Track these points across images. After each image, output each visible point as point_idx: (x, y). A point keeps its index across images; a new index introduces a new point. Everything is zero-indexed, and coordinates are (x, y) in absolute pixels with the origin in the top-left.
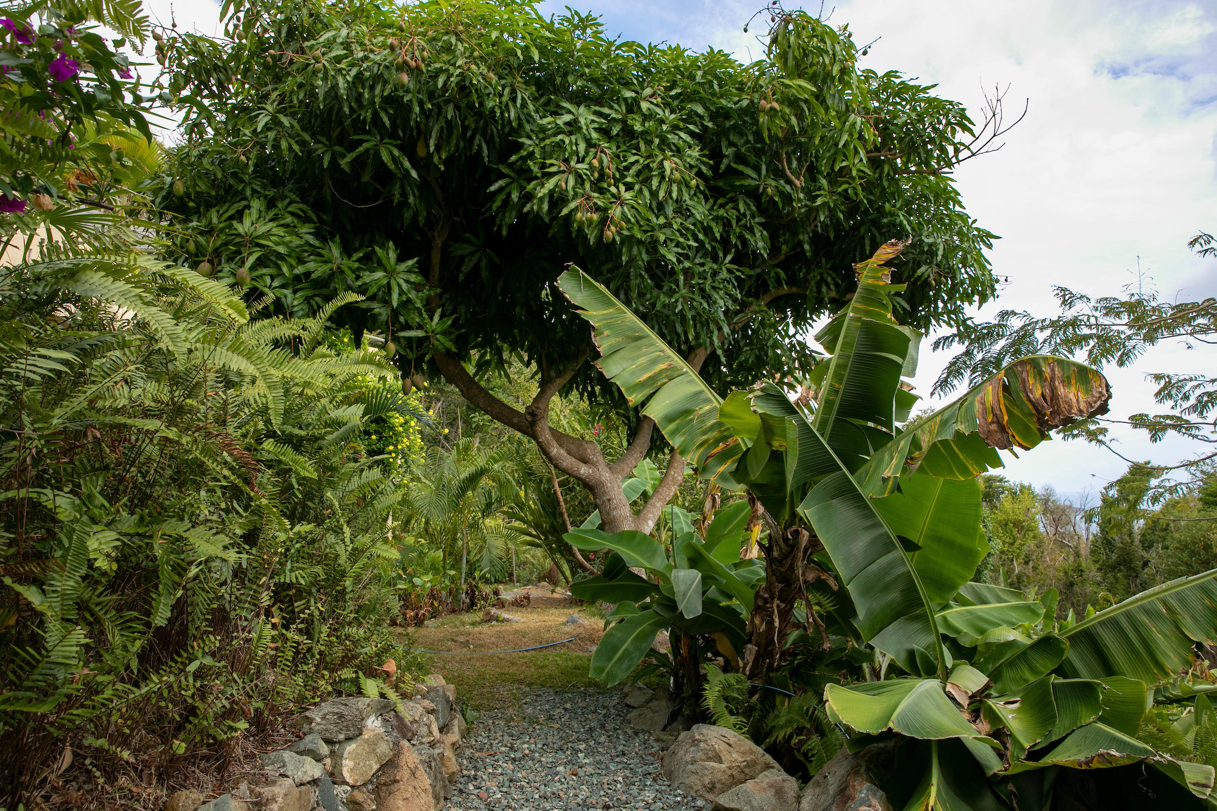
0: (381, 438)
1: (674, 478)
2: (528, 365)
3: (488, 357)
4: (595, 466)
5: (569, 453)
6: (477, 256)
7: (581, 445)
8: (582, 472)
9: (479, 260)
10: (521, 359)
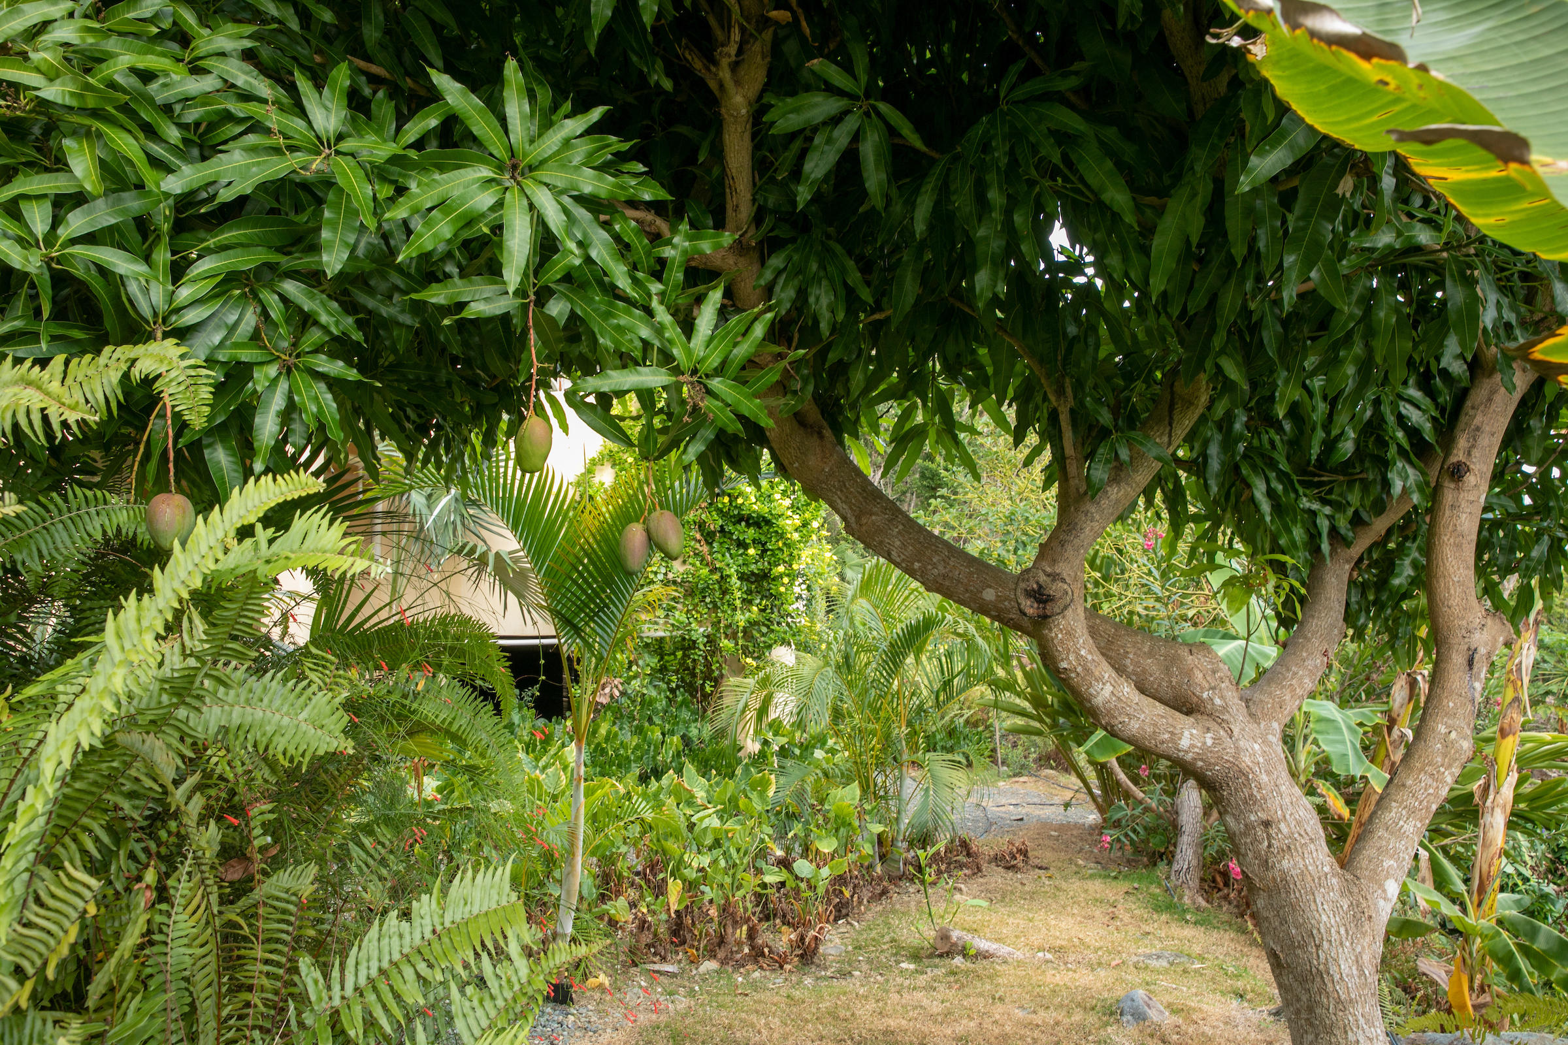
0: (764, 551)
1: (1447, 744)
2: (1019, 437)
3: (919, 418)
4: (1221, 723)
5: (1142, 690)
6: (851, 124)
7: (1174, 660)
8: (1185, 743)
9: (856, 137)
10: (1001, 421)
